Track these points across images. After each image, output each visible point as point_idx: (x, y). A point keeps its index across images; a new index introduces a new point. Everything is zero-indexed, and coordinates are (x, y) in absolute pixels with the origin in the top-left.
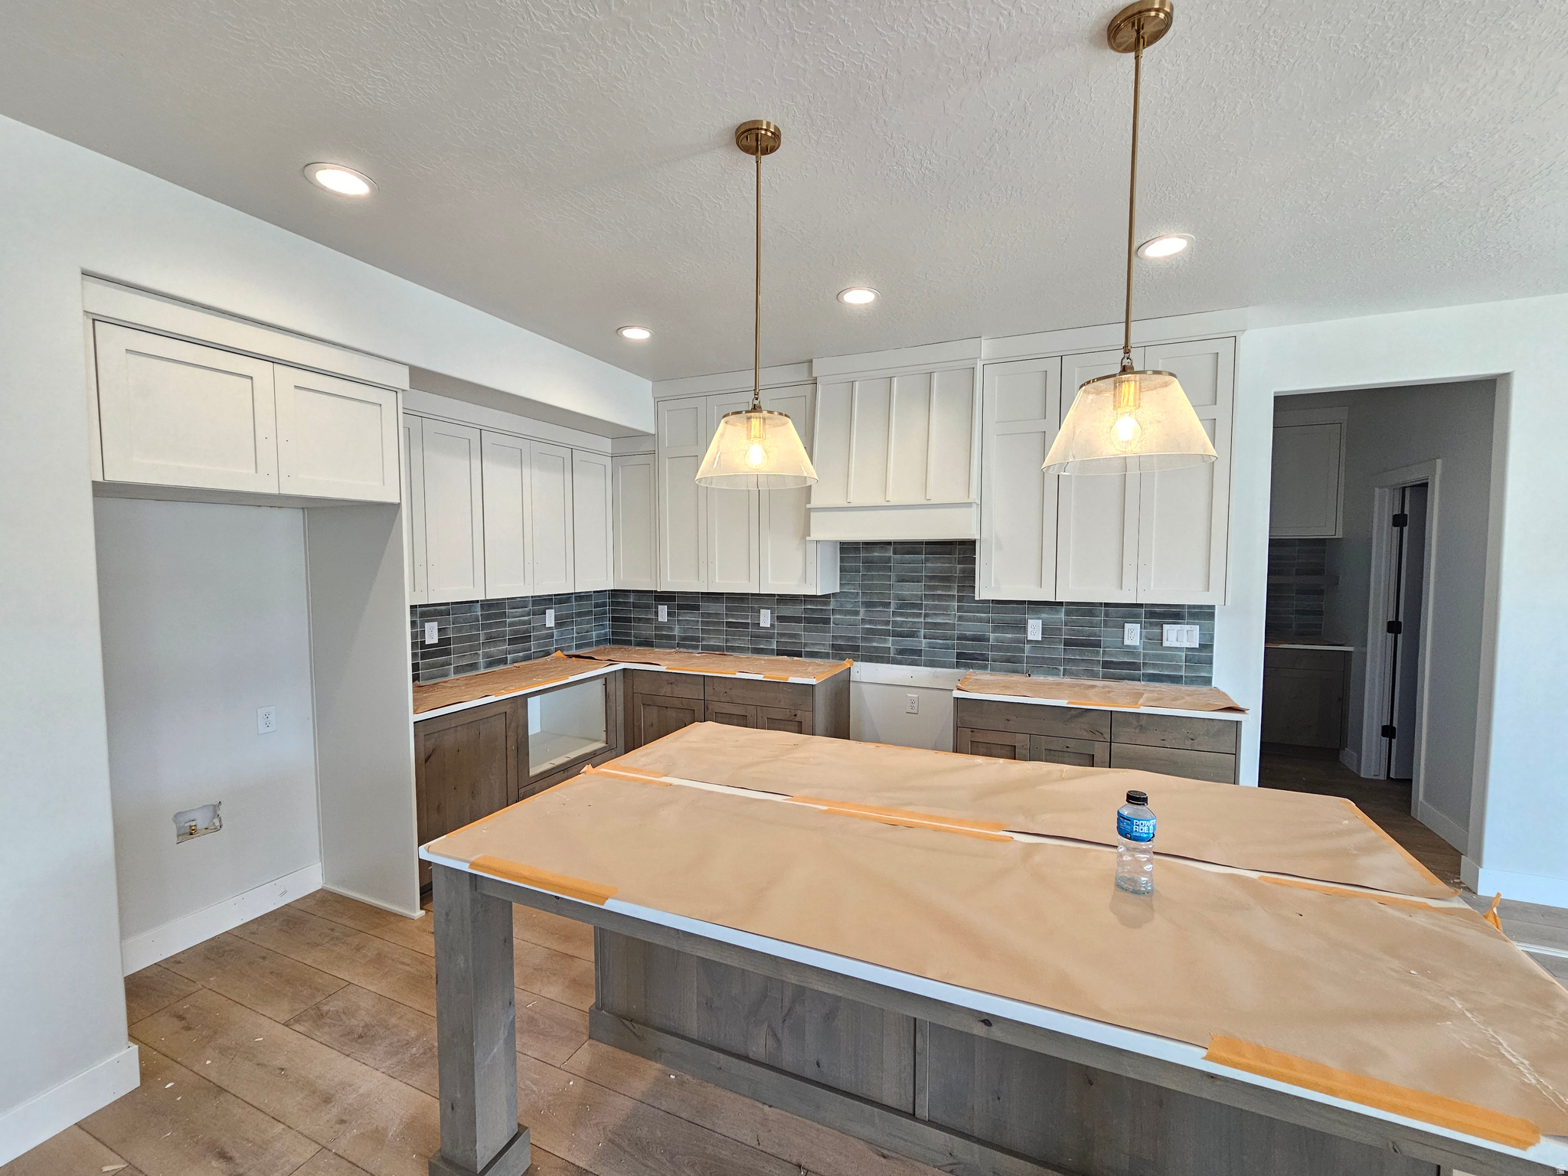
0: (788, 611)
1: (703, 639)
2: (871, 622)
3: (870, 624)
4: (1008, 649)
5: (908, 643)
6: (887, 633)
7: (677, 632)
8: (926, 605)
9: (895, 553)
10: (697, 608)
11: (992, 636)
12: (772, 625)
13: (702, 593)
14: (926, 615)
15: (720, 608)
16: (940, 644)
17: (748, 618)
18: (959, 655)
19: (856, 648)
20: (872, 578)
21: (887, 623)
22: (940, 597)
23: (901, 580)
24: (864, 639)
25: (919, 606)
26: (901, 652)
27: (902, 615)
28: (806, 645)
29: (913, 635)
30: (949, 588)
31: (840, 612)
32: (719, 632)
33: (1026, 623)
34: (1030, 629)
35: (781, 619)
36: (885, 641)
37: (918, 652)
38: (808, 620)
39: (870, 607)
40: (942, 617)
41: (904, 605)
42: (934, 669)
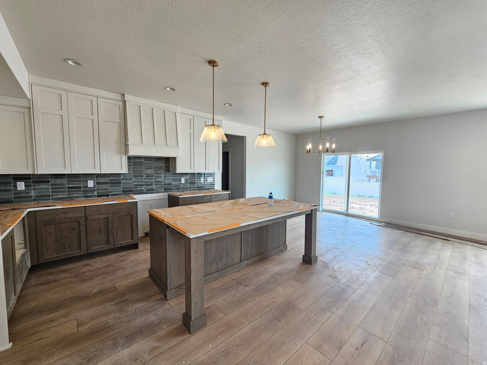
0: (101, 180)
1: (52, 195)
2: (137, 182)
3: (136, 183)
4: (177, 186)
5: (150, 187)
6: (142, 185)
7: (33, 193)
8: (155, 176)
9: (144, 160)
10: (48, 182)
11: (173, 183)
12: (94, 186)
13: (51, 174)
14: (155, 179)
15: (64, 181)
16: (159, 187)
17: (81, 184)
18: (165, 189)
19: (132, 191)
20: (137, 168)
21: (143, 182)
22: (159, 173)
23: (147, 169)
24: (134, 188)
25: (152, 176)
26: (148, 190)
27: (147, 179)
28: (111, 192)
29: (151, 185)
30: (161, 171)
31: (125, 179)
32: (65, 191)
33: (181, 179)
34: (182, 181)
35: (97, 183)
36: (142, 187)
37: (153, 190)
38: (111, 183)
39: (136, 177)
40: (160, 179)
41: (149, 176)
42: (158, 194)
